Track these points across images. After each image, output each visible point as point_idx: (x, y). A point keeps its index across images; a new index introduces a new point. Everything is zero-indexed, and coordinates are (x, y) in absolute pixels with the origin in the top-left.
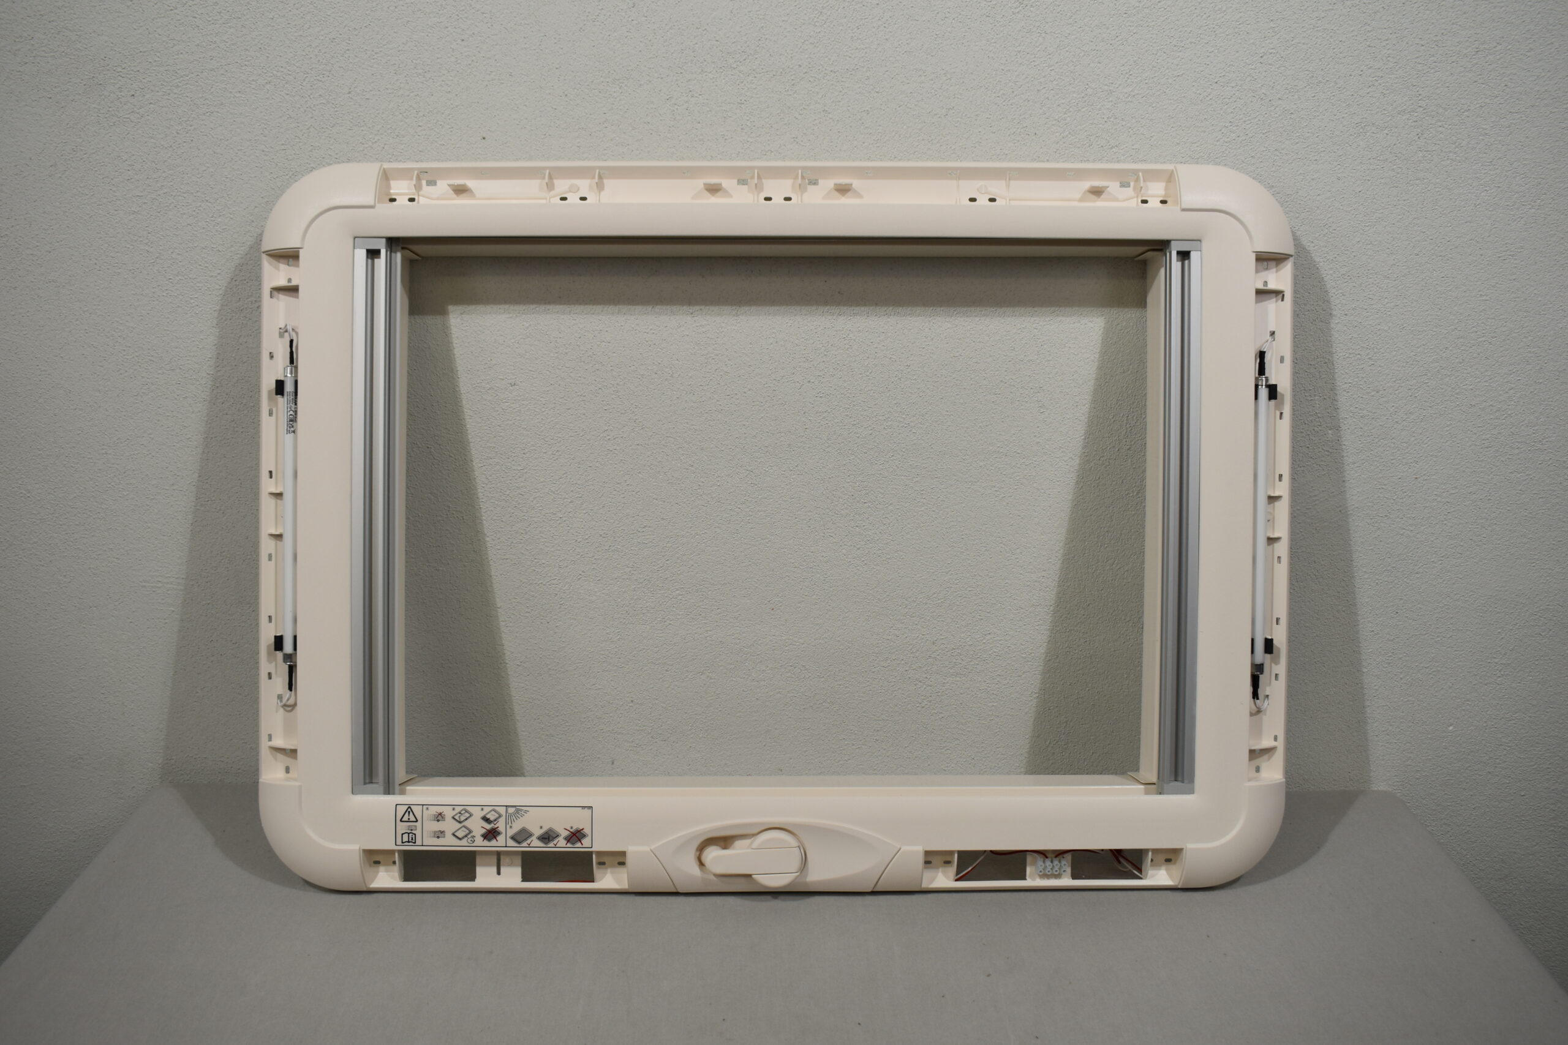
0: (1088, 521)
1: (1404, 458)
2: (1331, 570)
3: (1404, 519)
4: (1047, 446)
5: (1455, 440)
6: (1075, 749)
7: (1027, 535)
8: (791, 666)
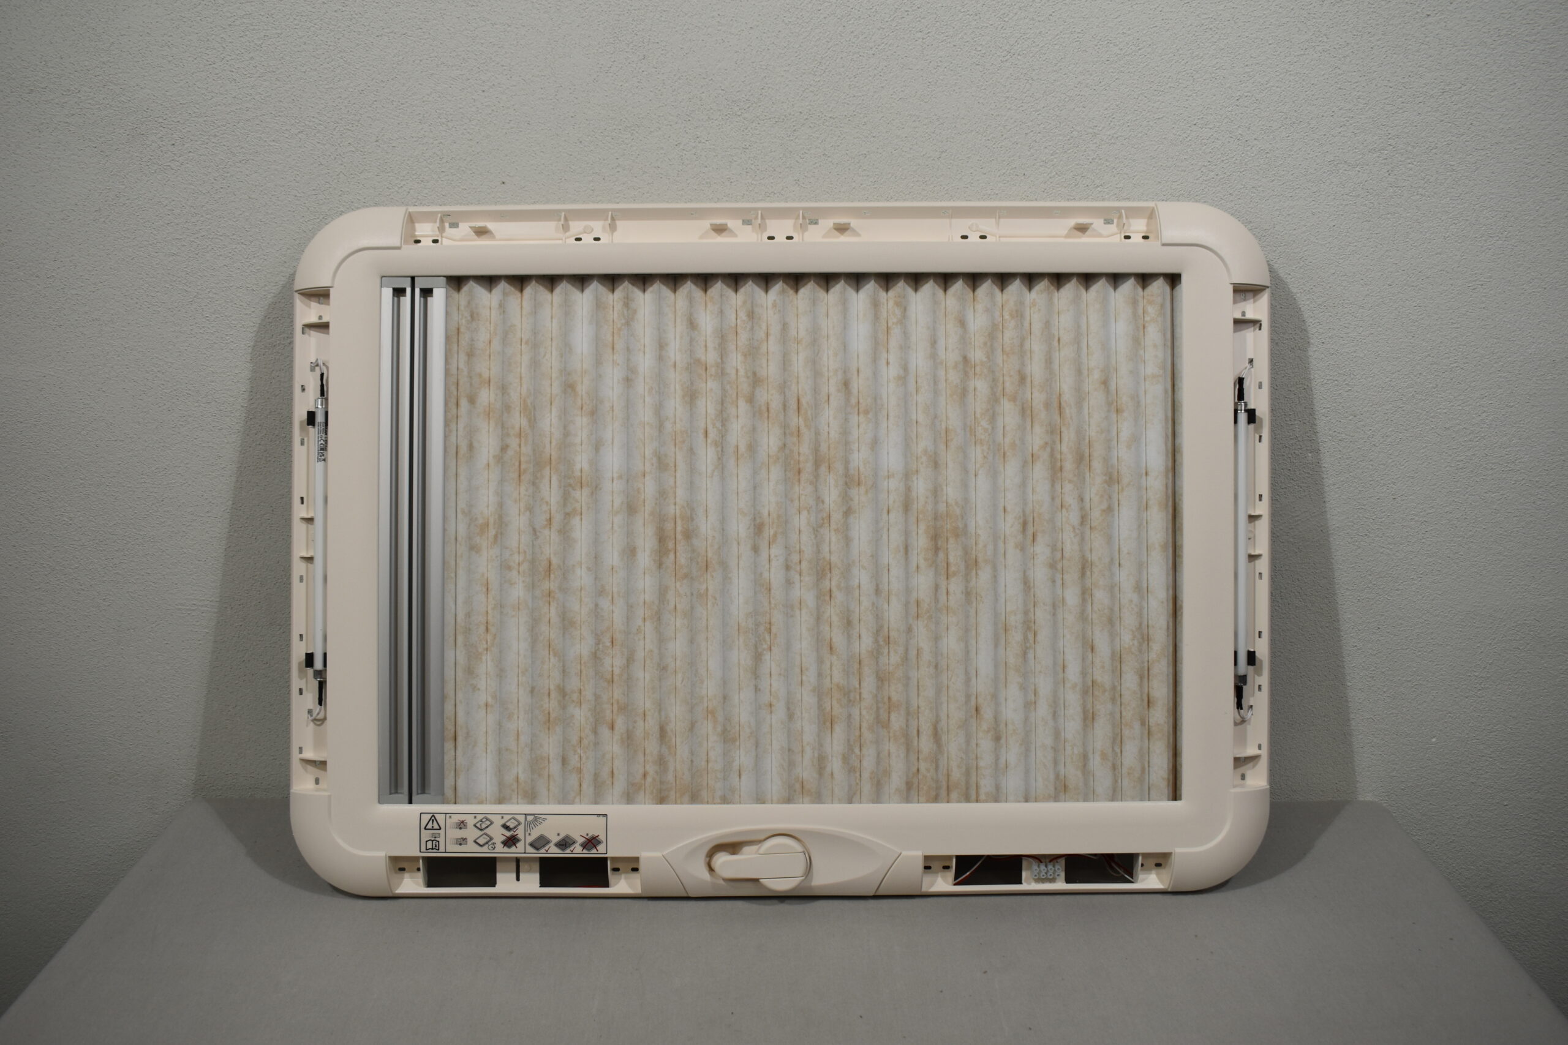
1: (1382, 480)
5: (1430, 461)
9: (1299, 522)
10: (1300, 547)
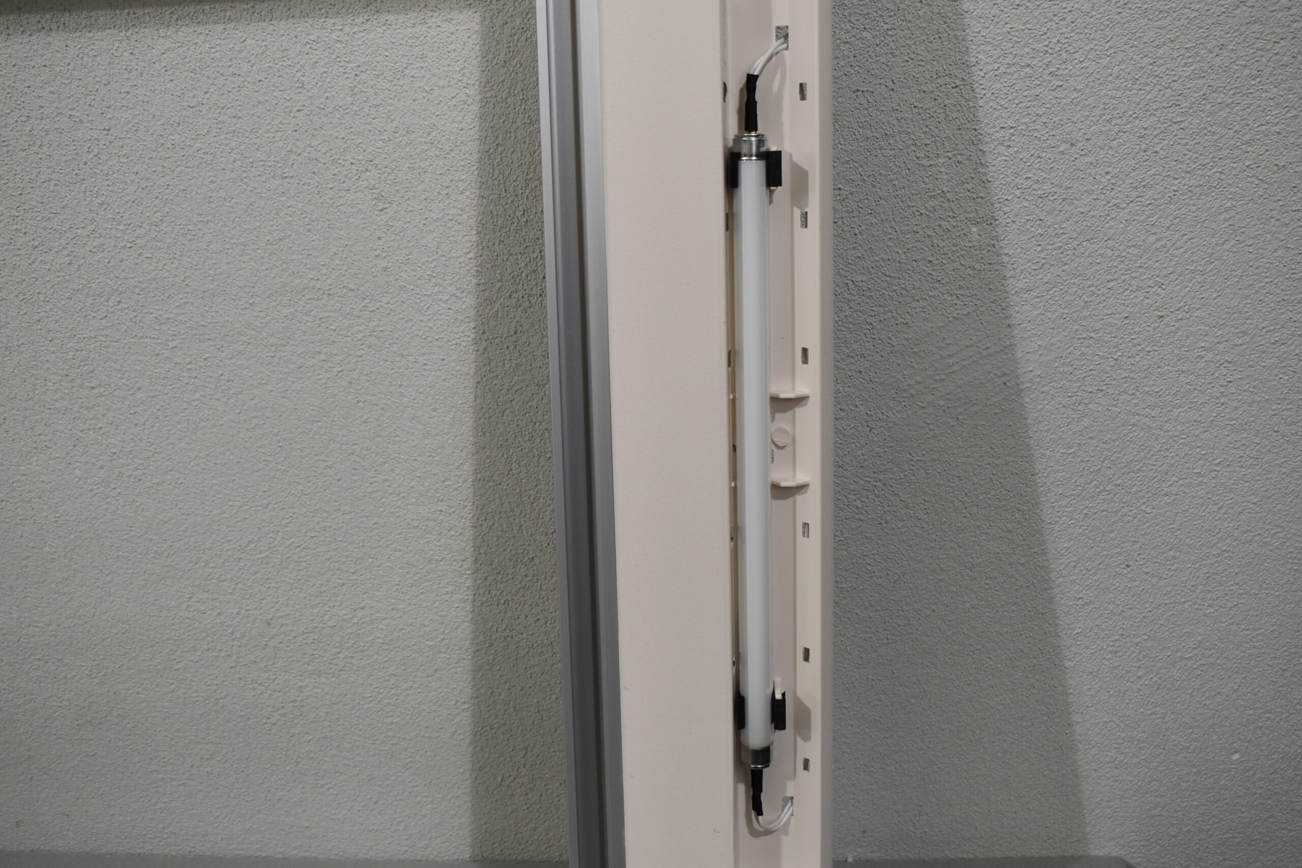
0: (508, 411)
1: (1134, 278)
2: (993, 493)
3: (1138, 395)
4: (403, 275)
5: (1241, 239)
6: (547, 790)
7: (397, 439)
8: (39, 659)
9: (955, 368)
10: (960, 417)
